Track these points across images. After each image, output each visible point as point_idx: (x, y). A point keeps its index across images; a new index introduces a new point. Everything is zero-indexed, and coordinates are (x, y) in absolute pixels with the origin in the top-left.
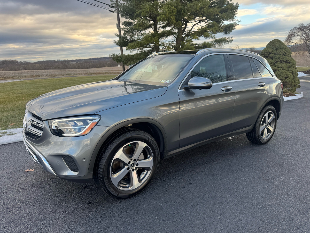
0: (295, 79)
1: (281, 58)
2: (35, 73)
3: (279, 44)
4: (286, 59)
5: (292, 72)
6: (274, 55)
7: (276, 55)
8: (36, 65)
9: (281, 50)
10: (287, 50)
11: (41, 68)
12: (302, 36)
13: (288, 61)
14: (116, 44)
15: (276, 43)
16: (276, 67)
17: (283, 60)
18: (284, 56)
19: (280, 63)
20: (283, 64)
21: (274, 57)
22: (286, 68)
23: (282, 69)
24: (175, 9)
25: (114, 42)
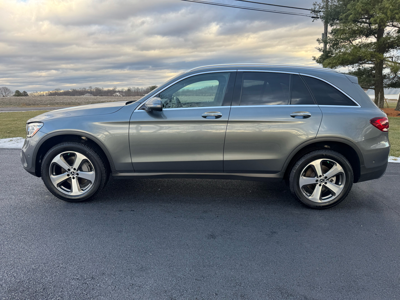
14: (316, 61)
25: (313, 59)
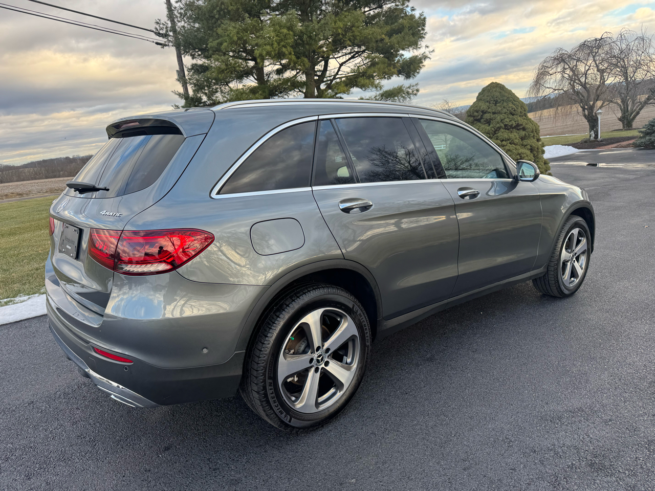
0: (538, 161)
1: (506, 120)
2: (12, 189)
3: (500, 92)
4: (517, 122)
5: (529, 148)
6: (492, 116)
7: (497, 115)
8: (26, 170)
9: (505, 104)
10: (515, 103)
11: (35, 177)
12: (564, 72)
13: (522, 125)
15: (495, 89)
16: (497, 139)
17: (510, 124)
18: (511, 116)
19: (504, 130)
20: (512, 132)
21: (492, 119)
22: (517, 141)
23: (510, 143)
24: (289, 34)
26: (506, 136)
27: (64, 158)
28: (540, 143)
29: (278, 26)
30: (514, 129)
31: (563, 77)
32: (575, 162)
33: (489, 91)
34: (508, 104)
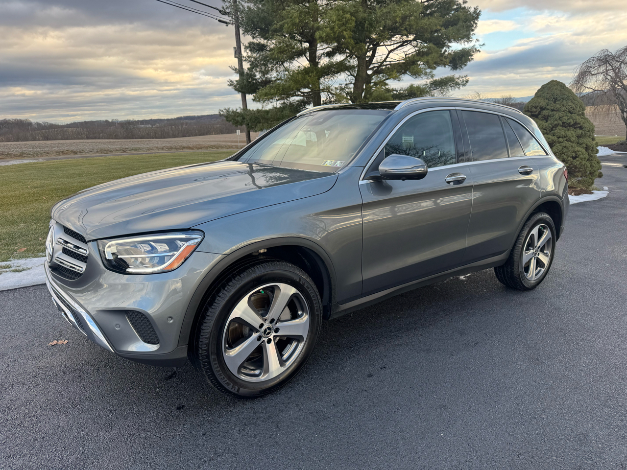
0: (591, 160)
1: (564, 118)
2: (67, 146)
3: (561, 91)
4: (575, 121)
5: (585, 146)
6: (550, 113)
7: (555, 113)
8: (70, 129)
9: (565, 102)
10: (575, 102)
11: (78, 136)
12: (607, 74)
13: (579, 124)
14: (234, 88)
15: (555, 87)
16: (554, 135)
17: (568, 122)
18: (569, 115)
19: (562, 128)
20: (568, 130)
21: (550, 116)
22: (574, 139)
23: (566, 140)
24: (352, 19)
25: (229, 84)
26: (563, 133)
27: (103, 121)
28: (594, 142)
29: (341, 12)
30: (571, 128)
31: (606, 78)
32: (612, 163)
33: (549, 88)
34: (567, 103)
